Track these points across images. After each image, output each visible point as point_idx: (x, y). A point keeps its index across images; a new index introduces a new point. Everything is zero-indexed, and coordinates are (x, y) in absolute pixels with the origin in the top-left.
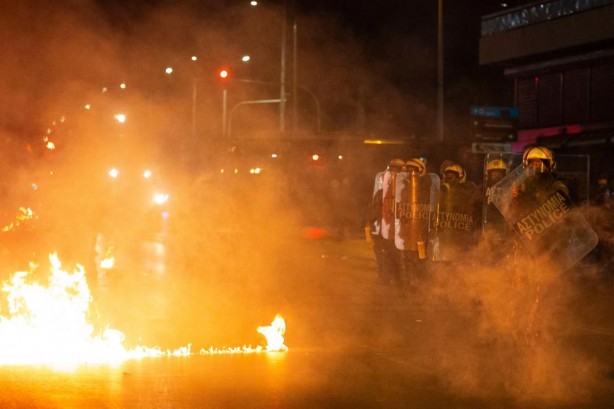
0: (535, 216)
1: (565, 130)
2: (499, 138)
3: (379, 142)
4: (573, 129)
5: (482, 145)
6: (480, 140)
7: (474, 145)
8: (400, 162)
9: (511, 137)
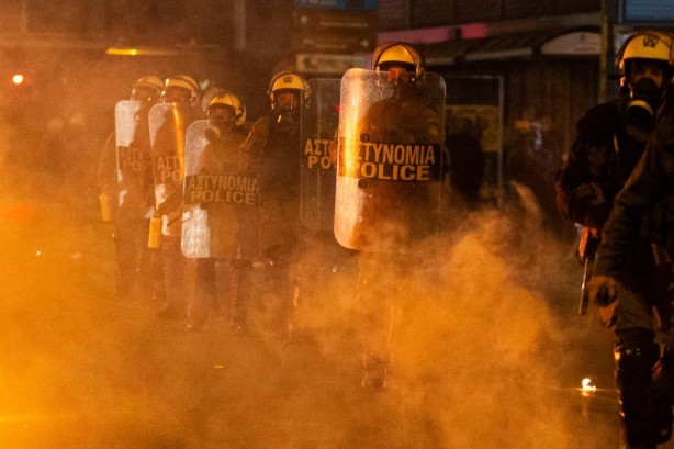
0: (377, 152)
1: (458, 32)
2: (344, 47)
3: (133, 52)
4: (473, 31)
5: (315, 59)
6: (311, 50)
7: (301, 58)
8: (153, 81)
9: (365, 43)
